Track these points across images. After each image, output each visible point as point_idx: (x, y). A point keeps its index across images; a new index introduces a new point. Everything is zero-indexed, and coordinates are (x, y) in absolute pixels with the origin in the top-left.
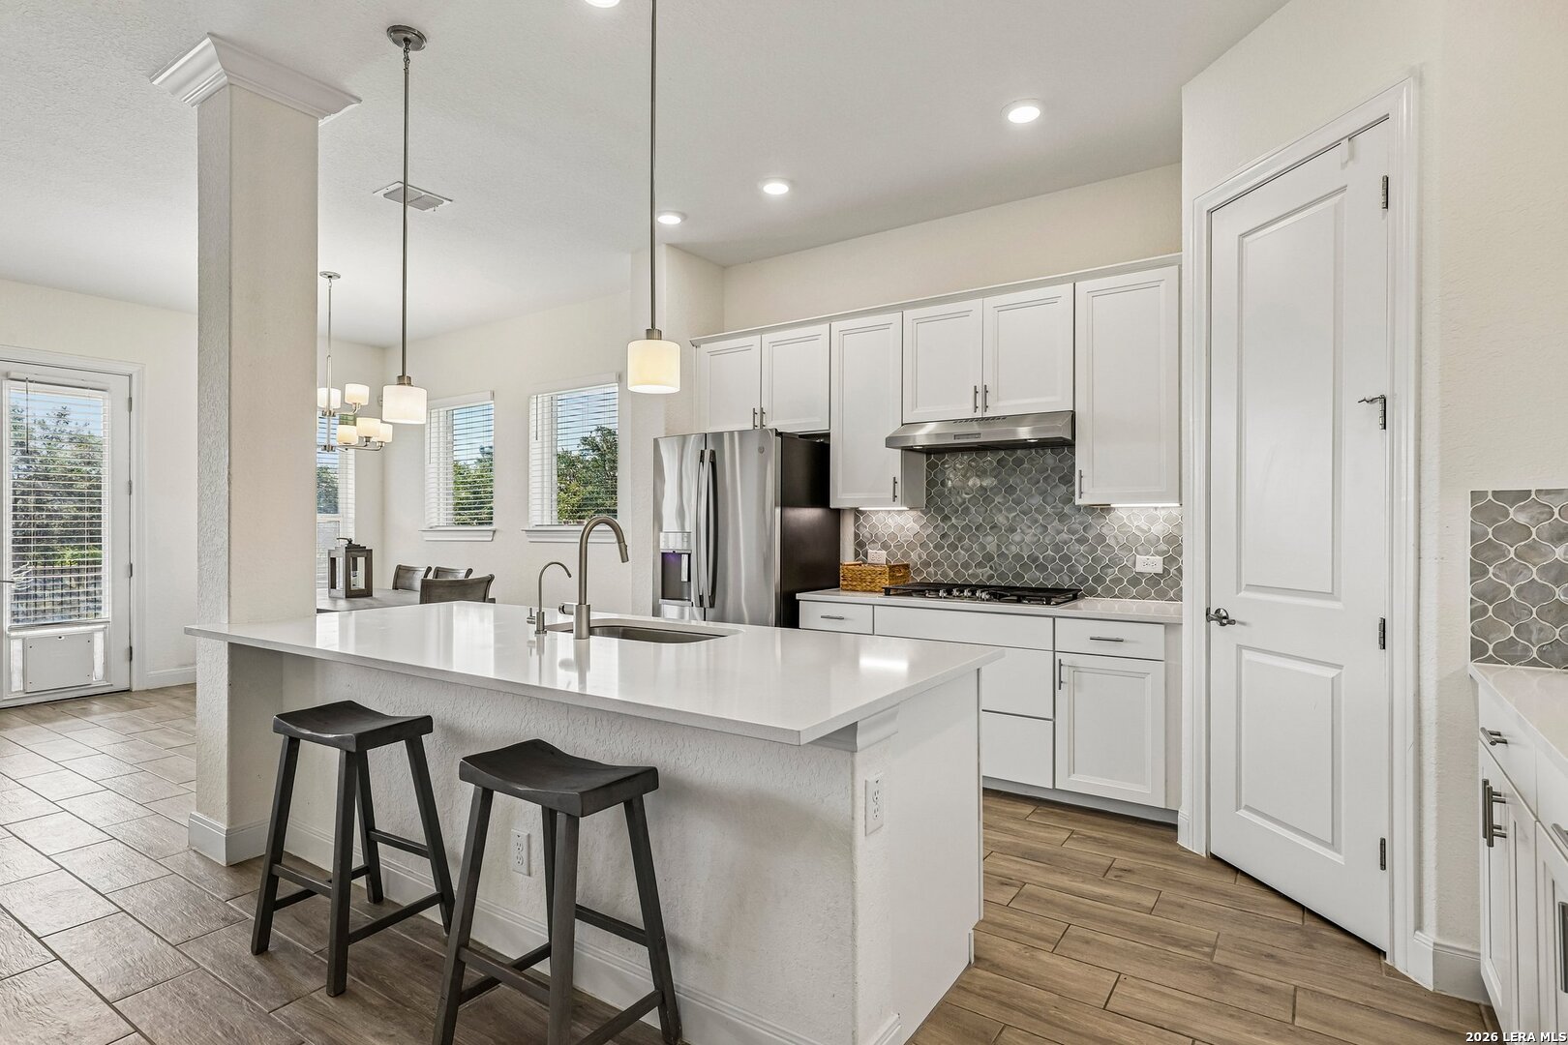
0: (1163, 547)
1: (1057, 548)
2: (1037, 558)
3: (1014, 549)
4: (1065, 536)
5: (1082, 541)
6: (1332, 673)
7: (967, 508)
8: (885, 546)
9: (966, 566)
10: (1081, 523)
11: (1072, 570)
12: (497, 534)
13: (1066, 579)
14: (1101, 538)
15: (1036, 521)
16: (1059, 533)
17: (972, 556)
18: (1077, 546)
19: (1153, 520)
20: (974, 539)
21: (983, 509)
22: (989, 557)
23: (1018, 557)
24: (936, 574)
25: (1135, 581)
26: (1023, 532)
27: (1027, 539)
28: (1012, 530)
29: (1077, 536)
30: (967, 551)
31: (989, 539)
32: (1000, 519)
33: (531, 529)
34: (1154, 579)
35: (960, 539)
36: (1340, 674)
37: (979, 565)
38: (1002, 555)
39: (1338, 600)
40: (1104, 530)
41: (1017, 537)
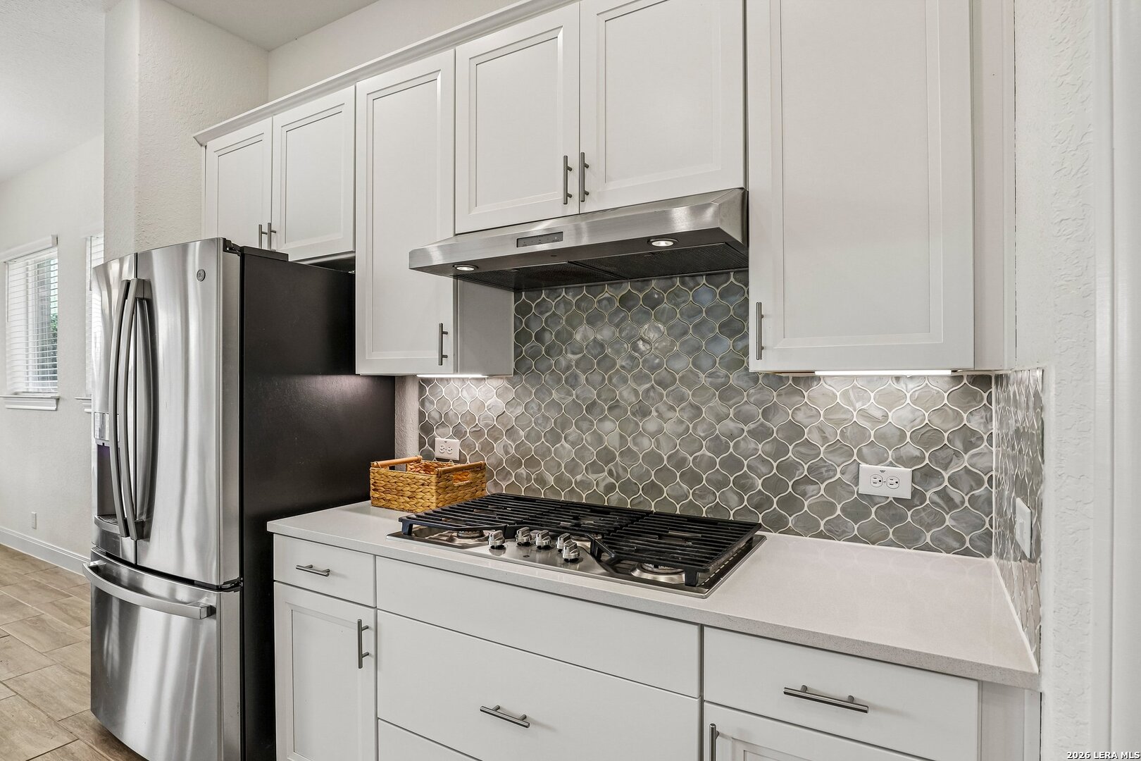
0: (912, 450)
1: (718, 445)
2: (684, 460)
3: (647, 444)
4: (730, 425)
5: (760, 434)
7: (576, 377)
8: (458, 433)
9: (573, 468)
10: (758, 404)
11: (743, 485)
12: (61, 402)
13: (734, 499)
14: (795, 430)
15: (682, 399)
16: (720, 419)
17: (581, 453)
18: (752, 444)
19: (892, 400)
20: (585, 425)
21: (597, 378)
22: (607, 456)
23: (654, 458)
24: (529, 479)
25: (859, 508)
26: (660, 416)
27: (667, 427)
28: (644, 413)
29: (752, 426)
30: (573, 444)
31: (608, 425)
32: (625, 394)
34: (893, 509)
35: (564, 424)
37: (594, 468)
38: (627, 453)
40: (800, 417)
41: (651, 424)
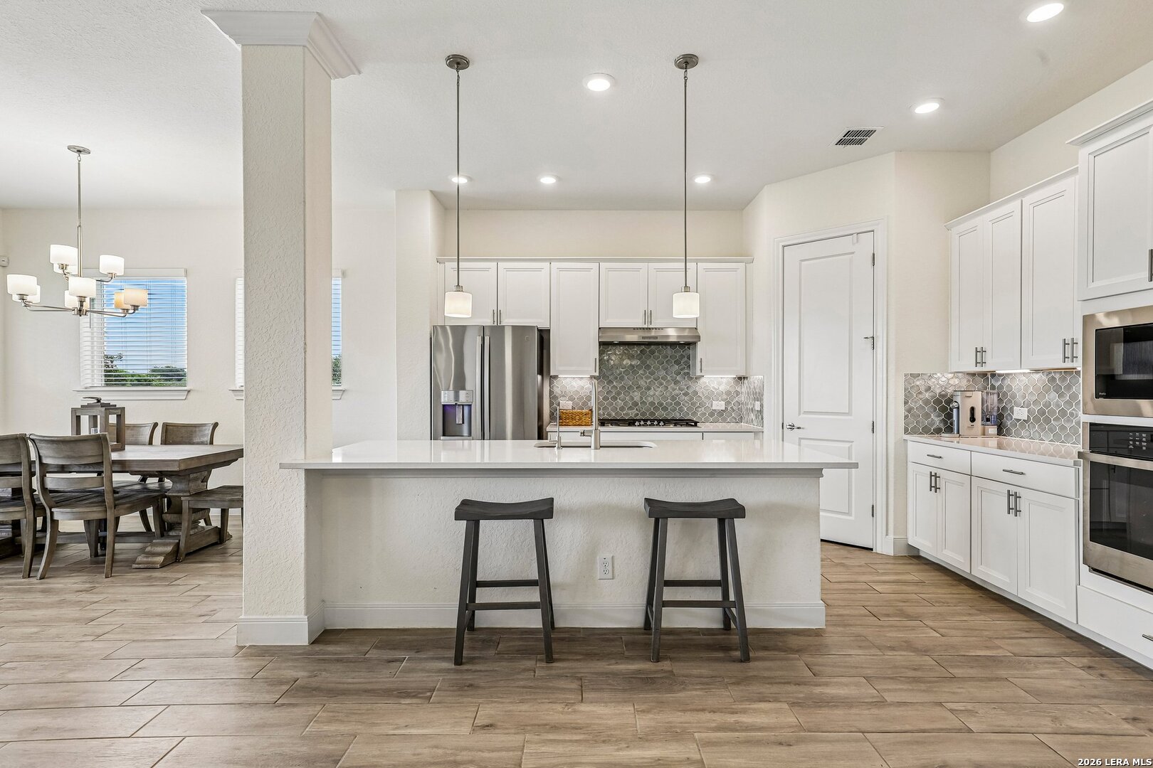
0: (725, 397)
1: (673, 398)
2: (662, 404)
3: (650, 399)
4: (677, 392)
5: (686, 394)
6: (847, 445)
7: (623, 377)
8: (571, 399)
9: (622, 409)
10: (685, 385)
11: (681, 410)
12: (191, 393)
13: (678, 414)
14: (696, 393)
15: (661, 384)
16: (674, 390)
17: (626, 403)
18: (683, 397)
19: (720, 384)
20: (627, 394)
21: (632, 378)
22: (636, 404)
23: (652, 403)
24: (604, 414)
25: (712, 414)
26: (654, 390)
27: (657, 393)
28: (649, 389)
29: (683, 392)
30: (622, 401)
31: (636, 393)
32: (642, 383)
33: (238, 389)
34: (721, 413)
35: (619, 393)
36: (851, 445)
37: (630, 408)
38: (643, 403)
39: (851, 415)
40: (697, 389)
41: (651, 392)
